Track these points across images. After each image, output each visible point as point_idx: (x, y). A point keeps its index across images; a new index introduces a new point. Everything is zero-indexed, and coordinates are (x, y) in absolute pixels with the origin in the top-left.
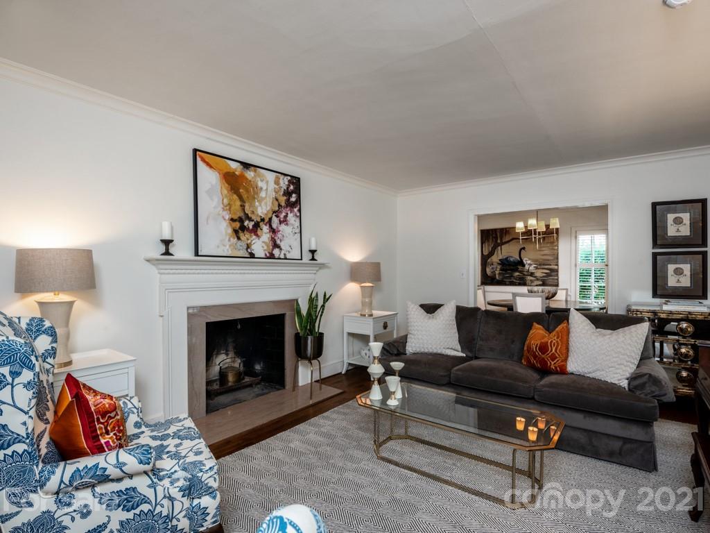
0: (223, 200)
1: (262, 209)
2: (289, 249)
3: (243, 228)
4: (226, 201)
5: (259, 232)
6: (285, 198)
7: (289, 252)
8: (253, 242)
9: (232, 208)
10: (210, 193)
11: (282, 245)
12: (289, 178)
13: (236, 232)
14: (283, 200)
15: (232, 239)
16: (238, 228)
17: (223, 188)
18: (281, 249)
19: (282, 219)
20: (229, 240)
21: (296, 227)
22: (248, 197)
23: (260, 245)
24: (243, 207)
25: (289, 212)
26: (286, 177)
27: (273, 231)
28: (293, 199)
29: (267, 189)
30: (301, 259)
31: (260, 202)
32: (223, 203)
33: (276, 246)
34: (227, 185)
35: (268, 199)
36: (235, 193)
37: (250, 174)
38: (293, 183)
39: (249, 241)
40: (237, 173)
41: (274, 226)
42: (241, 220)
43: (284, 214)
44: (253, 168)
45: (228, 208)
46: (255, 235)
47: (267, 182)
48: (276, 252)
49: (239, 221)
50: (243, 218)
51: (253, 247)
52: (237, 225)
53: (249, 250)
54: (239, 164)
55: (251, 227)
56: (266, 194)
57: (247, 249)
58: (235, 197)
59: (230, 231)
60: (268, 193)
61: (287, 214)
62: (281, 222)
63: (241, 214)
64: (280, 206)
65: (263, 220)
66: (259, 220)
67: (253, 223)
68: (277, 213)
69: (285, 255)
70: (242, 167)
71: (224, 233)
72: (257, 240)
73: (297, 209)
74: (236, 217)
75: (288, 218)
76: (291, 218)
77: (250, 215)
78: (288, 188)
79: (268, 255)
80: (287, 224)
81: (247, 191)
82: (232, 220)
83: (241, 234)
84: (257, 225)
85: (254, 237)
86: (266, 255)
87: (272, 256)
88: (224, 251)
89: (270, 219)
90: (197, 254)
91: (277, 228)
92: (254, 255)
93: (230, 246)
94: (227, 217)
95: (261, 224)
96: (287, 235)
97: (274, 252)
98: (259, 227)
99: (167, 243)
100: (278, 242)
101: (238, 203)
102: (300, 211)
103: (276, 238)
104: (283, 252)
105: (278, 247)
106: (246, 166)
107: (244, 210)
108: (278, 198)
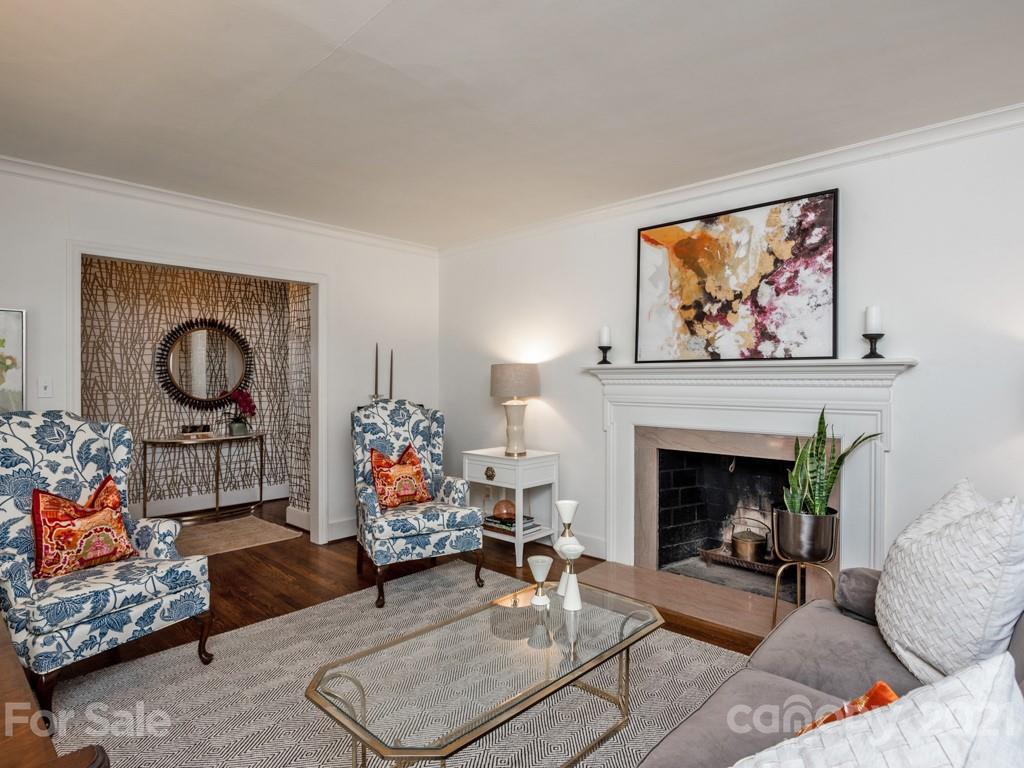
0: (671, 283)
1: (737, 278)
2: (800, 339)
3: (701, 317)
4: (675, 284)
5: (730, 317)
6: (793, 243)
7: (798, 345)
8: (718, 335)
9: (685, 291)
10: (653, 280)
11: (781, 334)
12: (806, 201)
13: (689, 324)
14: (785, 251)
15: (682, 336)
16: (692, 317)
17: (673, 266)
18: (778, 341)
19: (781, 287)
20: (678, 338)
21: (819, 292)
22: (711, 267)
23: (732, 339)
24: (702, 285)
25: (802, 269)
26: (796, 204)
27: (760, 310)
28: (815, 237)
29: (749, 242)
30: (835, 356)
31: (733, 268)
32: (671, 288)
33: (764, 335)
34: (678, 260)
35: (751, 257)
36: (689, 268)
37: (717, 230)
38: (814, 208)
39: (711, 335)
40: (694, 237)
41: (763, 301)
42: (698, 305)
43: (787, 275)
44: (722, 218)
45: (678, 292)
46: (722, 324)
47: (751, 230)
48: (766, 348)
49: (695, 308)
50: (702, 301)
51: (717, 343)
52: (692, 313)
53: (710, 349)
54: (698, 222)
55: (715, 312)
56: (748, 251)
57: (706, 348)
58: (690, 272)
59: (680, 324)
60: (753, 245)
61: (797, 272)
62: (778, 292)
63: (699, 296)
64: (777, 261)
65: (738, 296)
66: (730, 297)
67: (720, 305)
68: (769, 278)
69: (786, 350)
70: (703, 224)
71: (671, 329)
72: (726, 331)
73: (825, 255)
74: (688, 303)
75: (798, 281)
76: (807, 277)
77: (713, 294)
78: (800, 223)
79: (747, 353)
80: (796, 292)
81: (711, 257)
82: (684, 308)
83: (698, 327)
84: (727, 307)
85: (720, 327)
86: (742, 354)
87: (755, 355)
88: (670, 353)
89: (755, 292)
90: (636, 362)
91: (771, 303)
92: (719, 355)
93: (679, 345)
94: (677, 305)
95: (736, 304)
96: (797, 314)
97: (759, 348)
98: (731, 308)
99: (605, 350)
100: (771, 329)
101: (695, 280)
102: (834, 258)
103: (767, 322)
104: (781, 347)
105: (773, 338)
106: (709, 219)
107: (704, 288)
108: (774, 246)
